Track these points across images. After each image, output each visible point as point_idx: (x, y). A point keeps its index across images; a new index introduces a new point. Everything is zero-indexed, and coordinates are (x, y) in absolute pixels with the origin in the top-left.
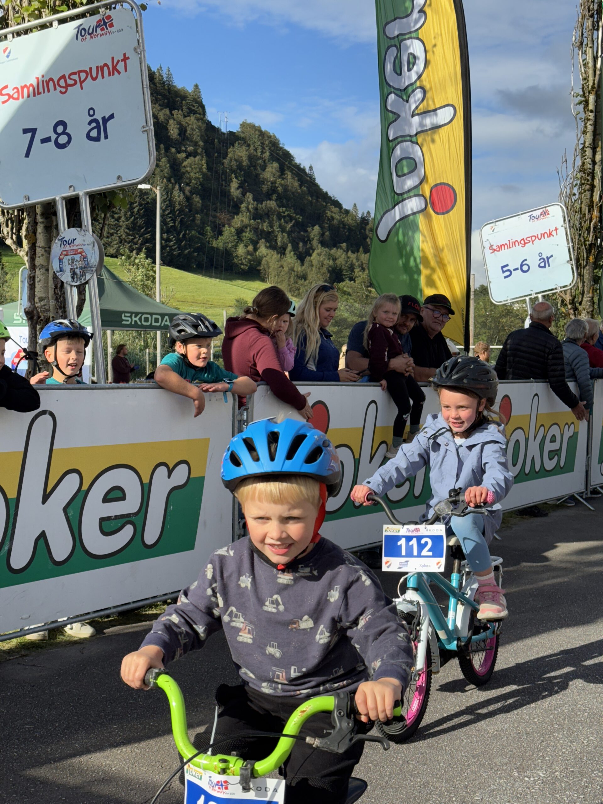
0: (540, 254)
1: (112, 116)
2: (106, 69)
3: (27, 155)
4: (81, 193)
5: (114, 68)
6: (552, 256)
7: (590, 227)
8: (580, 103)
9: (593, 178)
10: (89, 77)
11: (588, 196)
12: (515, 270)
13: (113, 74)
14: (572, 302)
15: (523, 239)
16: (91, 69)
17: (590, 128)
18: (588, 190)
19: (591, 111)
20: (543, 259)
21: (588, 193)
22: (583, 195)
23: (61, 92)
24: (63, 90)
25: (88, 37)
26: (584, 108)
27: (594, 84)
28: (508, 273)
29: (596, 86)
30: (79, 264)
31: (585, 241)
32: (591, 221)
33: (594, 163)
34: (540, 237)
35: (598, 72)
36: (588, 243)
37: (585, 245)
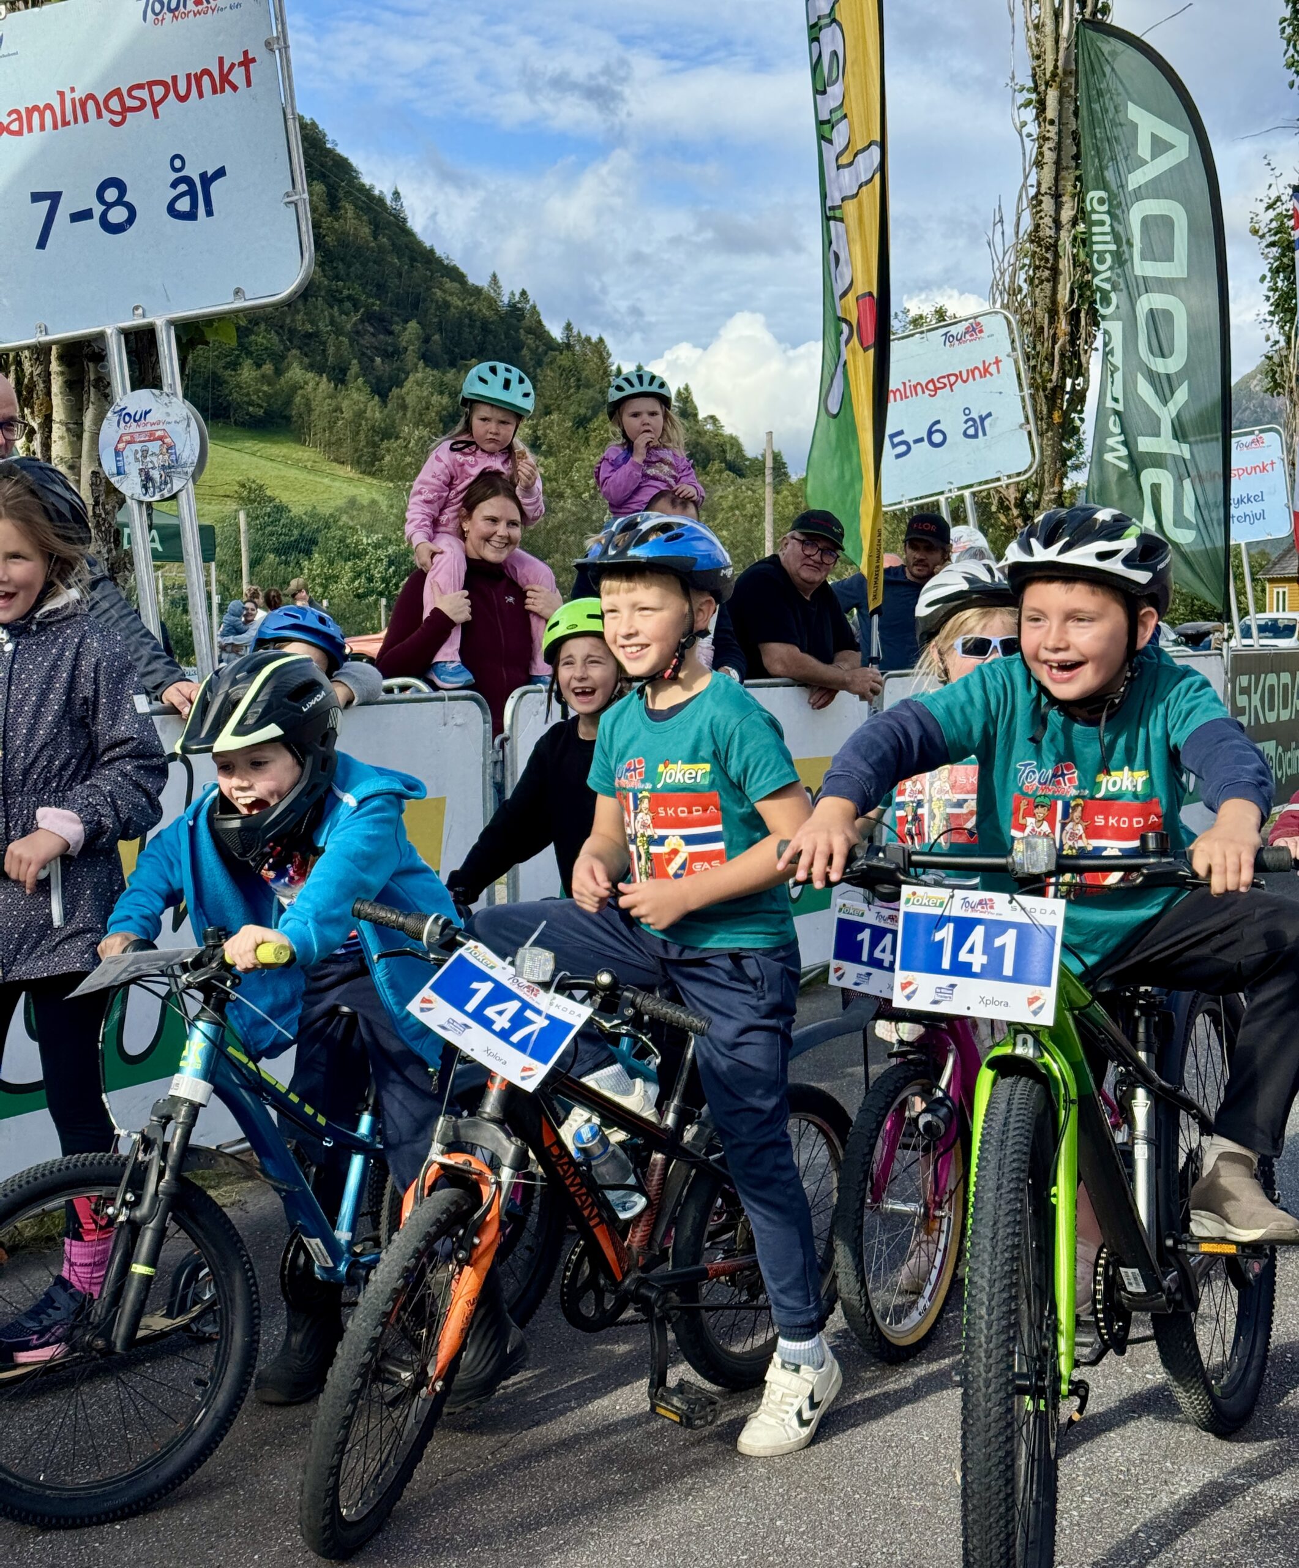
0: (967, 410)
1: (221, 173)
2: (206, 80)
3: (42, 244)
4: (160, 322)
5: (225, 78)
6: (989, 415)
7: (1053, 354)
8: (1027, 104)
9: (1057, 256)
10: (172, 94)
11: (1048, 293)
12: (917, 441)
13: (223, 90)
14: (1020, 503)
15: (932, 381)
16: (175, 79)
17: (1049, 157)
18: (1048, 280)
19: (1052, 122)
20: (973, 419)
21: (1047, 286)
22: (1038, 290)
23: (112, 122)
24: (118, 118)
25: (169, 16)
26: (1037, 117)
27: (1056, 67)
28: (903, 448)
29: (1060, 71)
30: (157, 461)
31: (1044, 381)
32: (1054, 343)
33: (1057, 223)
34: (965, 377)
35: (1063, 45)
36: (1049, 385)
37: (1045, 390)
